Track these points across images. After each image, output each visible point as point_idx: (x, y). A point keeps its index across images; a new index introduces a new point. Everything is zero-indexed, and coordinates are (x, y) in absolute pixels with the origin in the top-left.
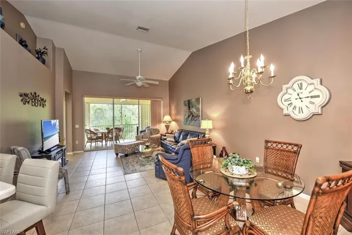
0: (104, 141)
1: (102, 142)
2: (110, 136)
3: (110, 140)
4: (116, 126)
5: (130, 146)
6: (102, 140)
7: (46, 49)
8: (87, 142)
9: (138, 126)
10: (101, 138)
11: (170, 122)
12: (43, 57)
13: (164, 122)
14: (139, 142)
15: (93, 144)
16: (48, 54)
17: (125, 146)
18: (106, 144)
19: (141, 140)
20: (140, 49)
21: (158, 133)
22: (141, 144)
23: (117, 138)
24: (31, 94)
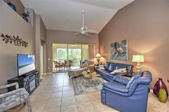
0: (63, 67)
1: (62, 68)
2: (66, 65)
3: (66, 67)
4: (69, 59)
5: (77, 72)
6: (62, 67)
7: (28, 13)
8: (55, 68)
9: (81, 59)
10: (62, 66)
11: (100, 57)
12: (27, 17)
13: (96, 58)
14: (83, 69)
15: (58, 69)
16: (30, 16)
17: (75, 72)
18: (64, 69)
19: (83, 68)
20: (83, 11)
21: (93, 64)
22: (84, 70)
23: (70, 66)
24: (14, 37)
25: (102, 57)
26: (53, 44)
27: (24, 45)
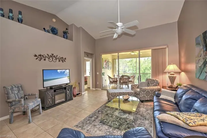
17: (109, 93)
21: (156, 85)
24: (48, 55)
25: (182, 71)
26: (102, 55)
27: (61, 60)
